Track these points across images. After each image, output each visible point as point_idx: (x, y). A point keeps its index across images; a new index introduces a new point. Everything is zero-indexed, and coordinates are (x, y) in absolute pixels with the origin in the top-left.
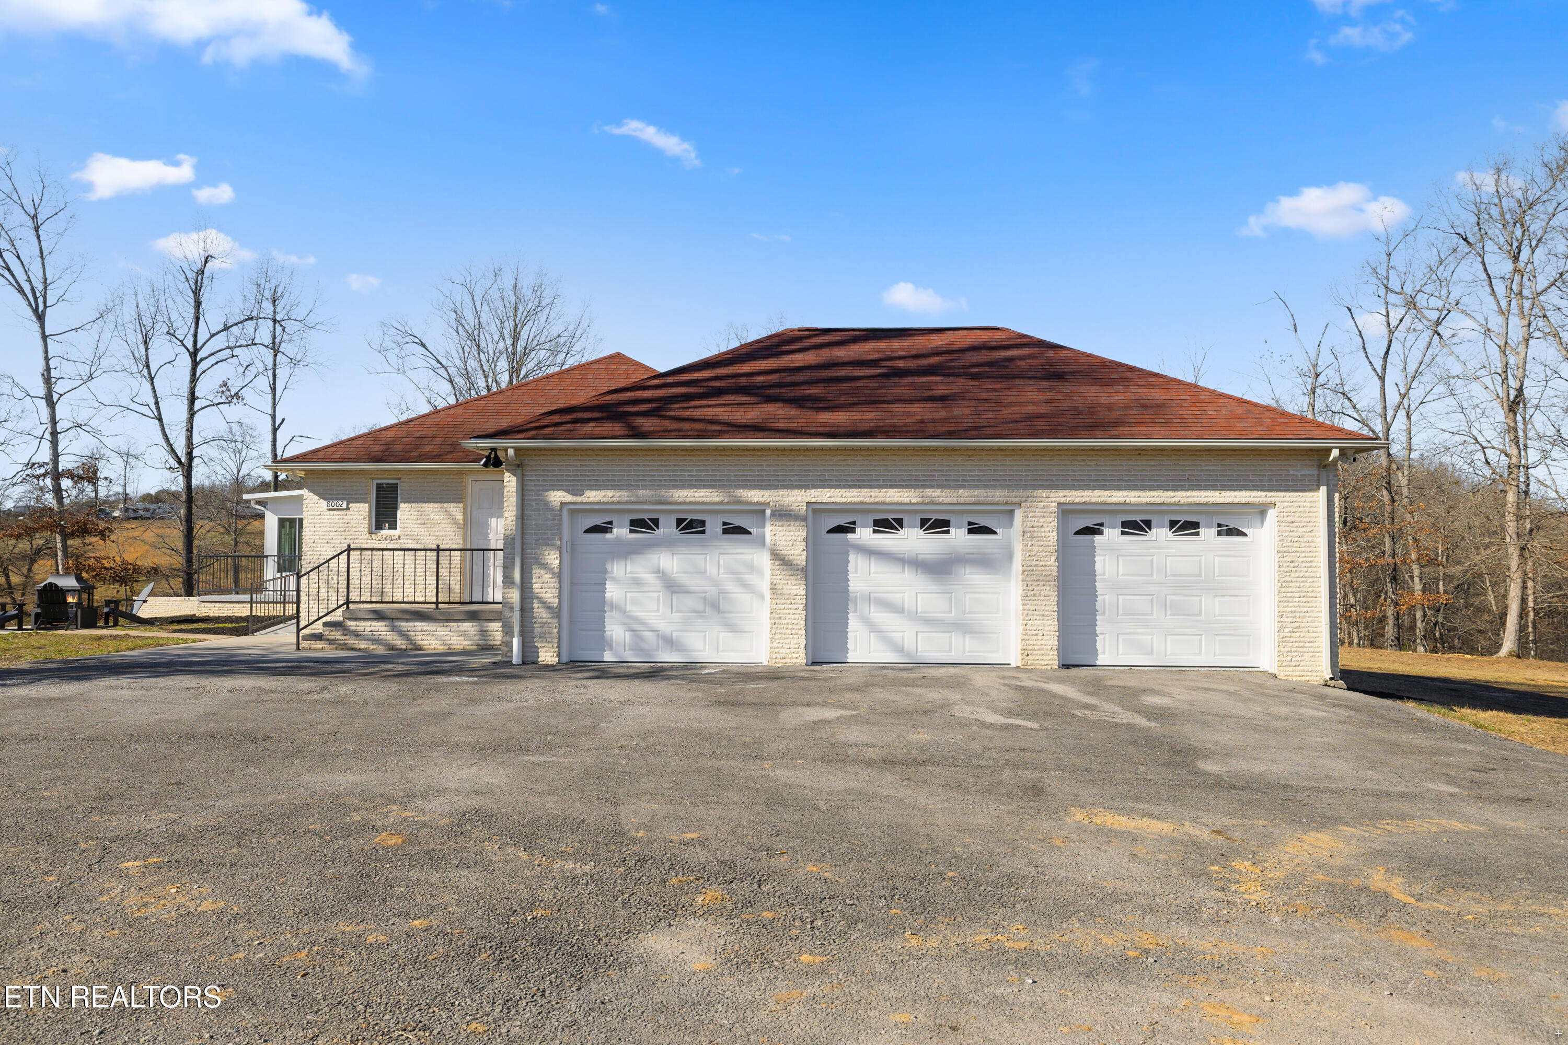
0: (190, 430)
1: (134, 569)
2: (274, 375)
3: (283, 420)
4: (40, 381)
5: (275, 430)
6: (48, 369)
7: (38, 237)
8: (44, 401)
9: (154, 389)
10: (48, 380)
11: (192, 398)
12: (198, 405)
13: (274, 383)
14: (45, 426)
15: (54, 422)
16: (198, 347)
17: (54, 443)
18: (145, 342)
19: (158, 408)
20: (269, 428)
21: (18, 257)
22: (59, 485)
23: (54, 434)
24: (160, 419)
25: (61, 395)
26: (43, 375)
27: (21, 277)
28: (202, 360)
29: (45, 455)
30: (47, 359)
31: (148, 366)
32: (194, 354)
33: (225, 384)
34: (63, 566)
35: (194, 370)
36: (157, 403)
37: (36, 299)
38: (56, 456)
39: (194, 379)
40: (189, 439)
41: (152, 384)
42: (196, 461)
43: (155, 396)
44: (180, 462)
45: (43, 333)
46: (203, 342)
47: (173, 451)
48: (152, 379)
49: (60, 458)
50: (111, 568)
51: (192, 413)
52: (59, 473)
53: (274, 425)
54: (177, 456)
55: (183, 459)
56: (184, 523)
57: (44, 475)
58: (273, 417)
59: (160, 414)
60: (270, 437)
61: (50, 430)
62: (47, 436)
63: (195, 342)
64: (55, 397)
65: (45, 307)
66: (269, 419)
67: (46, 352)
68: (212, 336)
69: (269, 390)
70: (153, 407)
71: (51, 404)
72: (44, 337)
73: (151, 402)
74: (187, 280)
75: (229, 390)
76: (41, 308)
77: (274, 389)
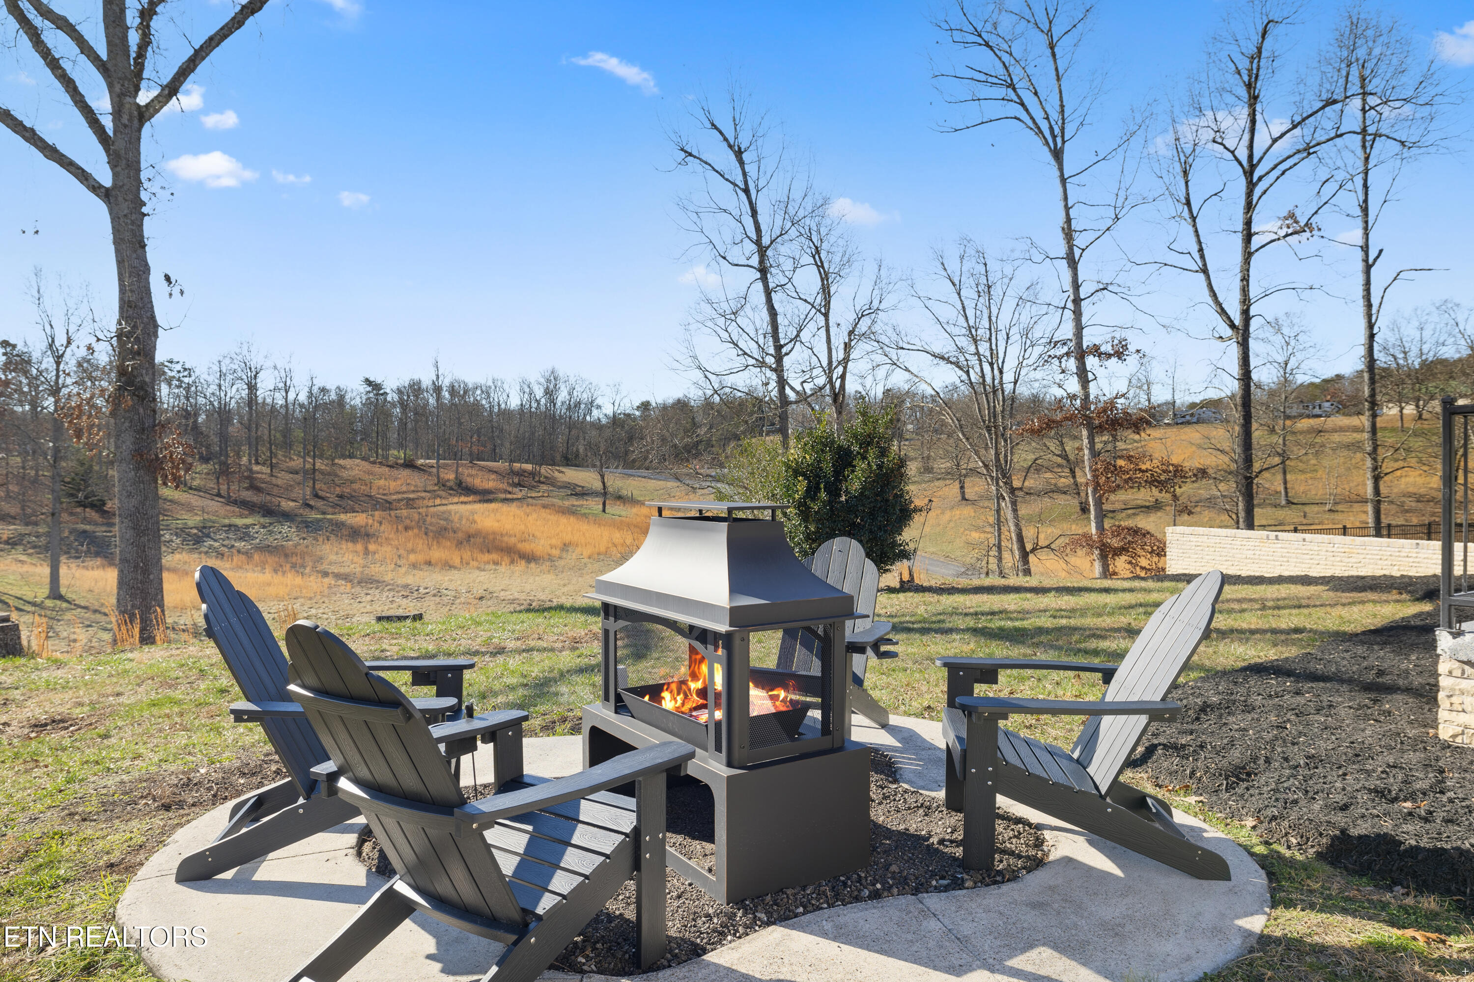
0: (1245, 279)
1: (1176, 471)
2: (1366, 186)
3: (1381, 251)
4: (1061, 236)
5: (1368, 268)
6: (1069, 220)
7: (1054, 55)
8: (1065, 261)
9: (1196, 231)
10: (1069, 233)
11: (1248, 236)
12: (1256, 242)
13: (1366, 201)
14: (1067, 294)
15: (1076, 286)
16: (1255, 161)
17: (1078, 314)
18: (1185, 173)
19: (1202, 257)
20: (1360, 266)
21: (1036, 93)
22: (1084, 364)
23: (1077, 301)
24: (1205, 271)
25: (1083, 250)
26: (1063, 229)
27: (1039, 115)
28: (1260, 179)
29: (1067, 331)
30: (1067, 209)
31: (1188, 203)
32: (1249, 173)
33: (1292, 216)
34: (1091, 467)
35: (1250, 193)
36: (1201, 250)
37: (1054, 137)
38: (1079, 329)
39: (1249, 206)
40: (1245, 291)
41: (1194, 225)
42: (1254, 324)
43: (1199, 242)
44: (1232, 326)
45: (1062, 175)
46: (1261, 154)
47: (1223, 312)
48: (1194, 219)
49: (1085, 331)
50: (1147, 471)
51: (1248, 256)
52: (1083, 351)
53: (1366, 260)
54: (1229, 318)
55: (1237, 321)
56: (1239, 408)
57: (1067, 354)
58: (1365, 249)
59: (1205, 265)
60: (1360, 279)
61: (1072, 297)
62: (1070, 305)
63: (1251, 157)
64: (1077, 252)
65: (1064, 142)
66: (1360, 254)
67: (1066, 198)
68: (1275, 141)
69: (1358, 212)
70: (1197, 256)
71: (1073, 264)
72: (1063, 181)
73: (1194, 249)
74: (1239, 73)
75: (1297, 222)
76: (1059, 145)
77: (1365, 209)
